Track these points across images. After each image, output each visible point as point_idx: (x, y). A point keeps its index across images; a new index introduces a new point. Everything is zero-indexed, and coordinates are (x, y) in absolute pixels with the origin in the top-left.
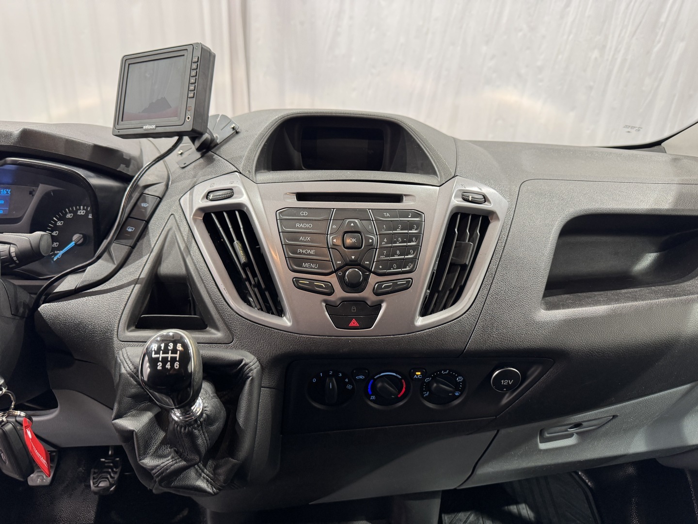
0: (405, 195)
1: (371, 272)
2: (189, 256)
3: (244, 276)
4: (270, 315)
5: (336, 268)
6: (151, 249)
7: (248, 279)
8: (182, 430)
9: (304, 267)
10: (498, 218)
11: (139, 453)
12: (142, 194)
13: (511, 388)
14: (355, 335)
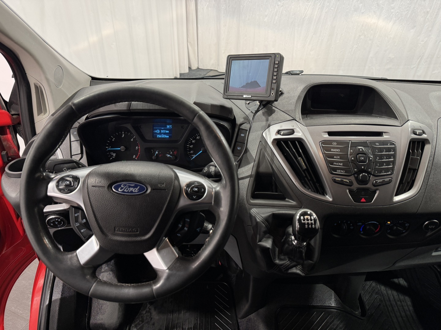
0: (385, 132)
1: (371, 174)
2: (274, 164)
3: (304, 175)
4: (319, 194)
5: (354, 173)
6: (254, 160)
7: (306, 176)
8: (298, 249)
9: (337, 172)
10: (429, 143)
11: (273, 258)
12: (239, 129)
13: (432, 229)
14: (363, 205)
